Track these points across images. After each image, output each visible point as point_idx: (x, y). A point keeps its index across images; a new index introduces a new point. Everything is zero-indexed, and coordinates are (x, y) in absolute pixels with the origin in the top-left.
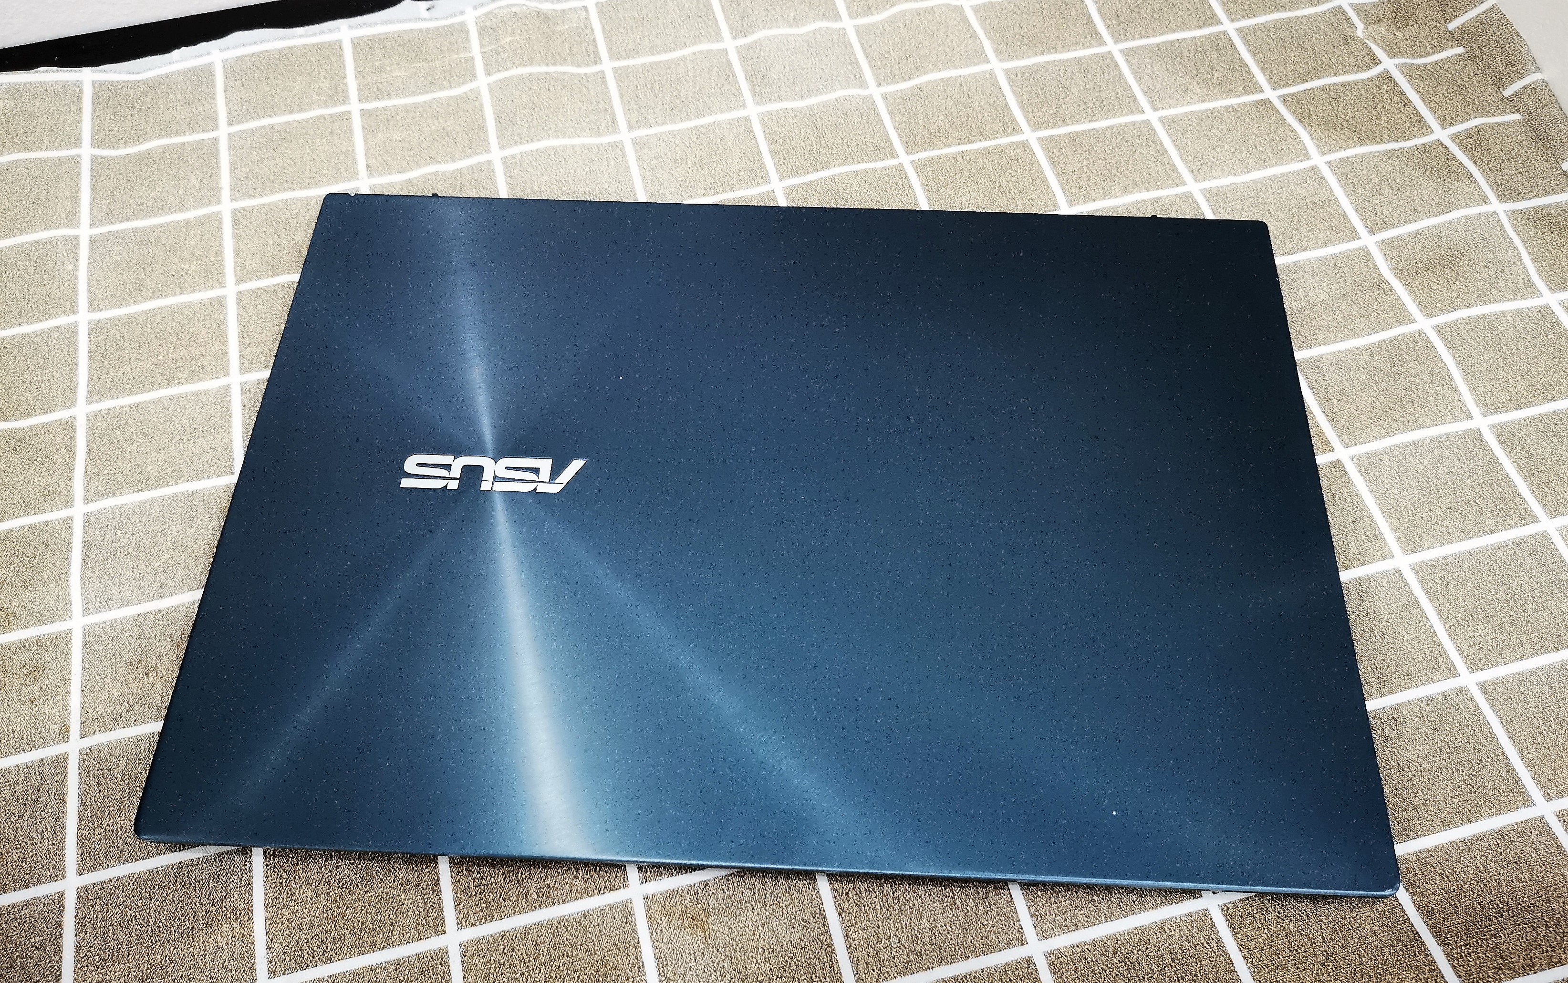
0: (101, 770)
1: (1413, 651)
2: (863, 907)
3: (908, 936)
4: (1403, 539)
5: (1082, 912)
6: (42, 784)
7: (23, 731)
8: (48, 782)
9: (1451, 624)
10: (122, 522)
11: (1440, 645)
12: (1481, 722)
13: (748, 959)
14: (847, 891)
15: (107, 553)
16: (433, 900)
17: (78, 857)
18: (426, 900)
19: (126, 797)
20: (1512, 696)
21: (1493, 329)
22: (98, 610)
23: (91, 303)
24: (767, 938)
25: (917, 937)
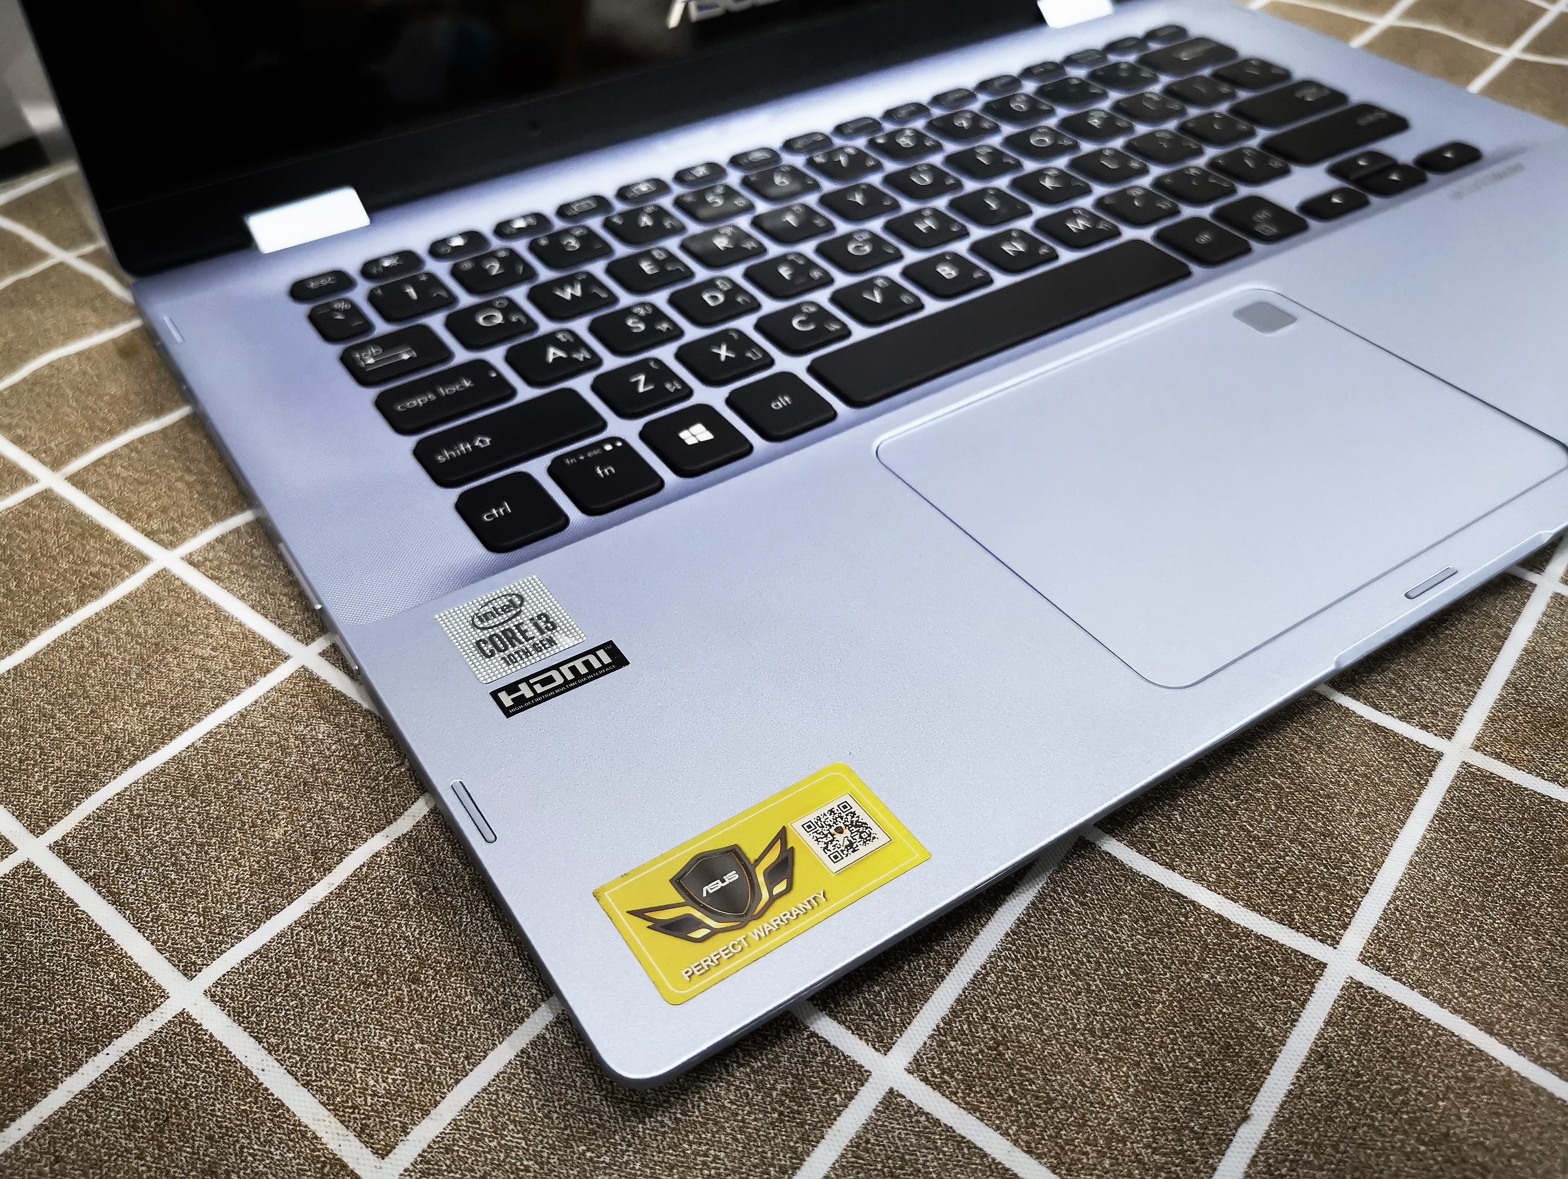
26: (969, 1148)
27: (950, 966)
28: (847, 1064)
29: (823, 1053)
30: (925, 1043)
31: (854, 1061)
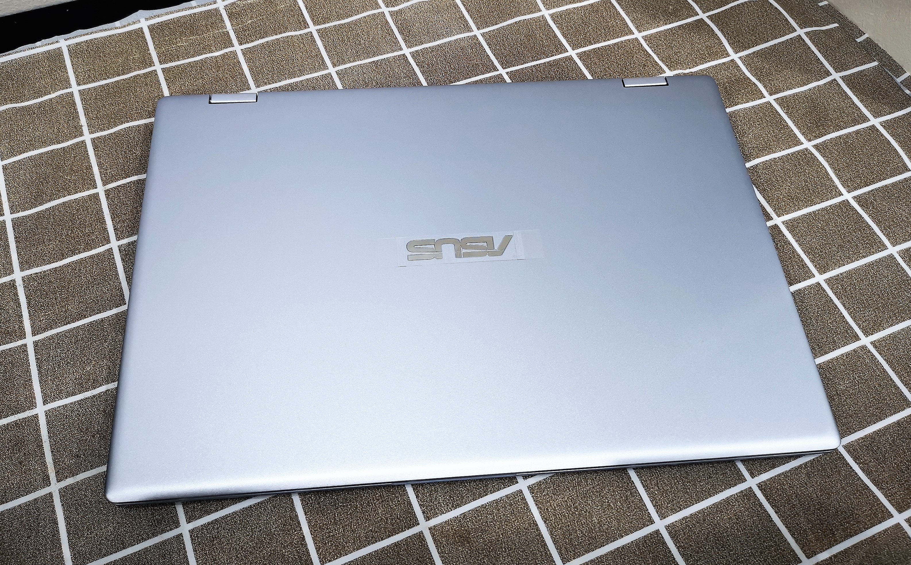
0: (76, 500)
1: (834, 328)
2: (557, 516)
3: (586, 529)
4: (818, 266)
5: (682, 500)
6: (39, 515)
7: (19, 483)
8: (43, 513)
9: (851, 311)
10: (59, 343)
11: (847, 323)
12: (877, 364)
13: (498, 556)
14: (547, 507)
15: (54, 365)
16: (302, 550)
17: (72, 557)
18: (299, 551)
19: (95, 515)
20: (890, 347)
21: (846, 143)
22: (53, 400)
23: (11, 208)
24: (506, 542)
25: (592, 529)
26: (186, 560)
27: (222, 509)
28: (177, 520)
29: (173, 514)
30: (199, 526)
31: (179, 521)
